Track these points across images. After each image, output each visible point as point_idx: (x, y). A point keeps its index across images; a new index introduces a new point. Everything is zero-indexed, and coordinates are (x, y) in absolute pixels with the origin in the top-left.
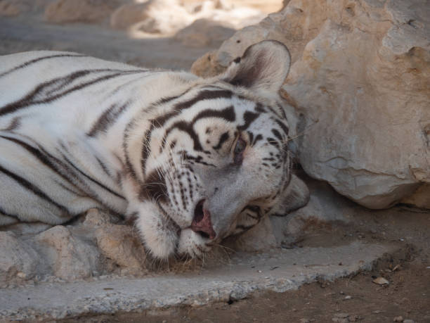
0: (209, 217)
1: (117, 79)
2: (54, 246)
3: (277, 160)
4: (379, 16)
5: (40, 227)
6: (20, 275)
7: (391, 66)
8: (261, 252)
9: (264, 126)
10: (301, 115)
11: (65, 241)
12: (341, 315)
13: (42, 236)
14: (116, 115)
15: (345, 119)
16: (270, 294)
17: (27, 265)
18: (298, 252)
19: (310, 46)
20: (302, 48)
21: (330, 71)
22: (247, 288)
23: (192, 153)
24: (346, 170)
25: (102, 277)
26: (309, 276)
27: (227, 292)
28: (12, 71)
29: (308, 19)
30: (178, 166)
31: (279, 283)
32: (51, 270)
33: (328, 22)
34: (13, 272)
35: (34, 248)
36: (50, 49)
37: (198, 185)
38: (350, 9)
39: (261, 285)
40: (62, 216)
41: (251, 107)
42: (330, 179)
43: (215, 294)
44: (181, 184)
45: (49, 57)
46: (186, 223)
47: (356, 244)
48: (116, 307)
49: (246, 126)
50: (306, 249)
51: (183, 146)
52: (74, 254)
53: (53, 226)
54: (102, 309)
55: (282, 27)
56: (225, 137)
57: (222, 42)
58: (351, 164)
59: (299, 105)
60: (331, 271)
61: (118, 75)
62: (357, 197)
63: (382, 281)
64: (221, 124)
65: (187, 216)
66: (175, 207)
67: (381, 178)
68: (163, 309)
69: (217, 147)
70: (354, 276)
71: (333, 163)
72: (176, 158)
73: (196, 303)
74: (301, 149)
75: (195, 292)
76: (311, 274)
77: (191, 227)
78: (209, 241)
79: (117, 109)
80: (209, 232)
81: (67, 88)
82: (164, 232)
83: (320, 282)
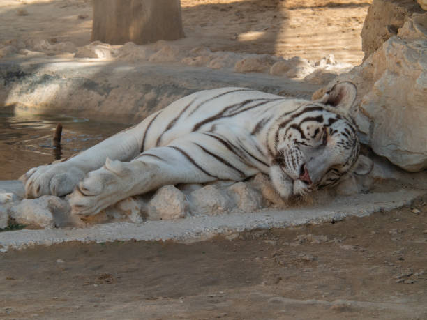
0: (308, 173)
1: (267, 104)
2: (238, 193)
3: (346, 145)
4: (414, 67)
5: (230, 183)
6: (220, 208)
7: (421, 94)
8: (349, 195)
9: (340, 126)
10: (372, 121)
11: (244, 190)
12: (394, 229)
13: (231, 188)
14: (264, 124)
15: (396, 122)
16: (355, 218)
17: (223, 203)
18: (370, 195)
19: (376, 84)
20: (372, 85)
21: (387, 97)
22: (342, 215)
23: (300, 140)
24: (396, 151)
25: (264, 209)
26: (376, 208)
27: (331, 217)
28: (212, 99)
29: (376, 70)
30: (291, 147)
31: (360, 212)
32: (236, 206)
33: (387, 70)
34: (215, 207)
35: (227, 194)
36: (237, 86)
37: (302, 157)
38: (398, 63)
39: (350, 213)
40: (241, 177)
41: (333, 116)
42: (388, 155)
43: (325, 218)
44: (292, 157)
45: (232, 91)
46: (296, 176)
47: (402, 191)
48: (271, 225)
49: (329, 125)
50: (374, 194)
51: (295, 136)
52: (249, 197)
53: (237, 182)
54: (264, 226)
55: (361, 74)
56: (317, 131)
57: (329, 82)
58: (399, 148)
59: (371, 116)
60: (388, 206)
61: (268, 102)
62: (403, 165)
63: (416, 211)
64: (315, 124)
65: (296, 173)
66: (290, 169)
67: (416, 155)
68: (297, 226)
69: (314, 137)
70: (401, 208)
71: (389, 147)
72: (292, 143)
73: (315, 223)
74: (372, 140)
75: (314, 217)
76: (377, 208)
77: (299, 178)
78: (310, 186)
79: (265, 121)
80: (308, 180)
81: (240, 109)
82: (285, 182)
83: (382, 212)
